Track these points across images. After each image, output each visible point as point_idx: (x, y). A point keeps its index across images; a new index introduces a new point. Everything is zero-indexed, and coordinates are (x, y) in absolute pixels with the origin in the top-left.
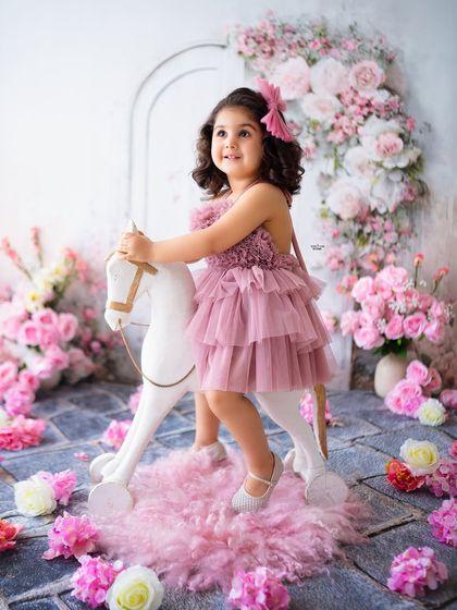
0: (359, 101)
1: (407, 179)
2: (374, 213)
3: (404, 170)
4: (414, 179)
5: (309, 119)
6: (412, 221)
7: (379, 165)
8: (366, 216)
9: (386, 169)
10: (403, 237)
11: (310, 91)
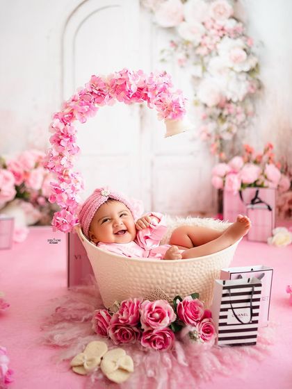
0: (217, 27)
1: (250, 78)
2: (229, 102)
3: (248, 72)
4: (254, 78)
5: (183, 39)
6: (254, 106)
7: (232, 69)
8: (224, 104)
9: (236, 72)
10: (249, 117)
11: (184, 20)
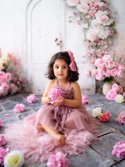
0: (95, 6)
1: (110, 29)
2: (101, 39)
3: (109, 26)
4: (112, 29)
5: (79, 12)
6: (112, 41)
7: (102, 25)
8: (98, 40)
9: (104, 26)
10: (110, 46)
11: (80, 3)
